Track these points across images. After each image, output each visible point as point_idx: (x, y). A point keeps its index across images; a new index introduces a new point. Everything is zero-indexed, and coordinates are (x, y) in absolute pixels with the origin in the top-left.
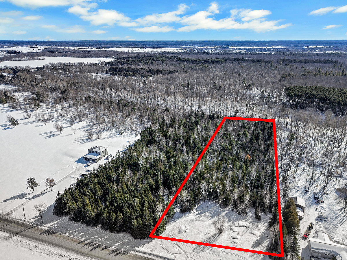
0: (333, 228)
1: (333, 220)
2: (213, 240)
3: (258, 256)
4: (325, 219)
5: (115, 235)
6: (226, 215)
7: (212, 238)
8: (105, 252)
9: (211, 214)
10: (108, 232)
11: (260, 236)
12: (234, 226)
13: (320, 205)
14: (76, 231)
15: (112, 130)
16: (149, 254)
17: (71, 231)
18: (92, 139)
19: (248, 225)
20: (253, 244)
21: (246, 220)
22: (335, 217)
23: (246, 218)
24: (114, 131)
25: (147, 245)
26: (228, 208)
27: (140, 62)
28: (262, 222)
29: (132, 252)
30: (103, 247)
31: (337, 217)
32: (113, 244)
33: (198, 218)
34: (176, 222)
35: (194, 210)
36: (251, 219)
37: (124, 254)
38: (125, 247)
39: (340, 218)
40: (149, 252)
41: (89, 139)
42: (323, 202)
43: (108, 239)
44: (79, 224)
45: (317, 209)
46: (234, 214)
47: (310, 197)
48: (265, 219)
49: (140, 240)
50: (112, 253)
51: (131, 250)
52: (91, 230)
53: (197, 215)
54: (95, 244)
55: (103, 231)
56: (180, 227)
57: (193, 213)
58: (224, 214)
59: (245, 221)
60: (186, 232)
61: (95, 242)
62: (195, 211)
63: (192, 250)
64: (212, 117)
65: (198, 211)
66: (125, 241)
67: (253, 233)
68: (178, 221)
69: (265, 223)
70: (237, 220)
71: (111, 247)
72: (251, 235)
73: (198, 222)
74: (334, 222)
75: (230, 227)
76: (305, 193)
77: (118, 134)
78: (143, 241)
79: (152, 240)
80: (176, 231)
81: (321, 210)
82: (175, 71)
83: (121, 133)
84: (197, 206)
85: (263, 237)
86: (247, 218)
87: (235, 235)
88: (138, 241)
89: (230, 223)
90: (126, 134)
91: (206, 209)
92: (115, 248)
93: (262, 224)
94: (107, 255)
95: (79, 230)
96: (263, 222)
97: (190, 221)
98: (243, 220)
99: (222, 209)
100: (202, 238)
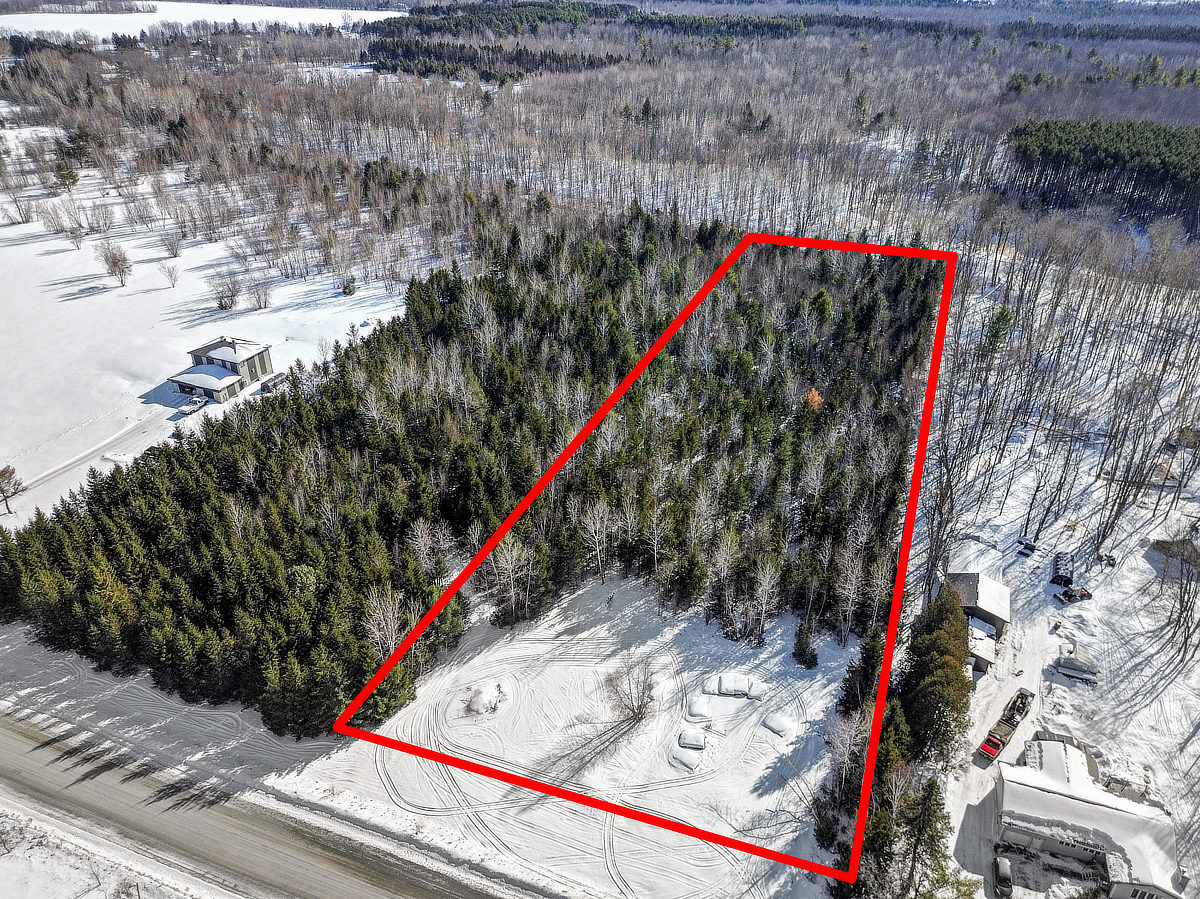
0: (1116, 716)
1: (1117, 680)
2: (598, 750)
3: (773, 833)
4: (1086, 676)
5: (201, 713)
6: (677, 640)
7: (596, 742)
8: (139, 790)
9: (618, 634)
10: (175, 701)
11: (799, 739)
12: (699, 691)
13: (1073, 610)
14: (48, 690)
15: (318, 278)
16: (313, 807)
17: (29, 690)
18: (234, 308)
19: (759, 686)
20: (761, 775)
21: (757, 667)
22: (1129, 665)
23: (755, 656)
24: (326, 281)
25: (317, 765)
26: (692, 611)
27: (489, 24)
28: (819, 676)
29: (249, 797)
30: (132, 767)
31: (1140, 664)
32: (176, 757)
33: (561, 650)
34: (466, 666)
35: (555, 612)
36: (777, 659)
37: (212, 803)
38: (223, 771)
39: (1148, 671)
40: (315, 797)
41: (222, 307)
42: (1089, 596)
43: (168, 733)
44: (72, 657)
45: (1056, 627)
46: (712, 641)
47: (1039, 571)
48: (834, 664)
49: (299, 739)
50: (160, 799)
51: (243, 788)
52: (113, 688)
53: (560, 634)
54: (108, 750)
55: (157, 695)
56: (474, 688)
57: (546, 625)
58: (669, 634)
59: (750, 671)
60: (494, 709)
61: (108, 744)
62: (558, 619)
63: (503, 793)
64: (707, 237)
65: (566, 618)
66: (231, 744)
67: (770, 724)
68: (478, 660)
69: (830, 682)
70: (718, 662)
71: (165, 766)
72: (763, 732)
73: (556, 668)
74: (1122, 686)
75: (681, 696)
76: (1020, 552)
77: (339, 294)
78: (309, 744)
79: (347, 744)
80: (457, 706)
81: (1076, 632)
82: (612, 60)
83: (348, 290)
84: (567, 599)
85: (811, 746)
86: (763, 656)
87: (693, 732)
88: (288, 744)
89: (685, 675)
90: (370, 292)
91: (602, 609)
92: (184, 772)
93: (816, 686)
94: (139, 806)
95: (60, 689)
96: (825, 673)
97: (523, 659)
98: (744, 664)
99: (665, 614)
100: (556, 740)
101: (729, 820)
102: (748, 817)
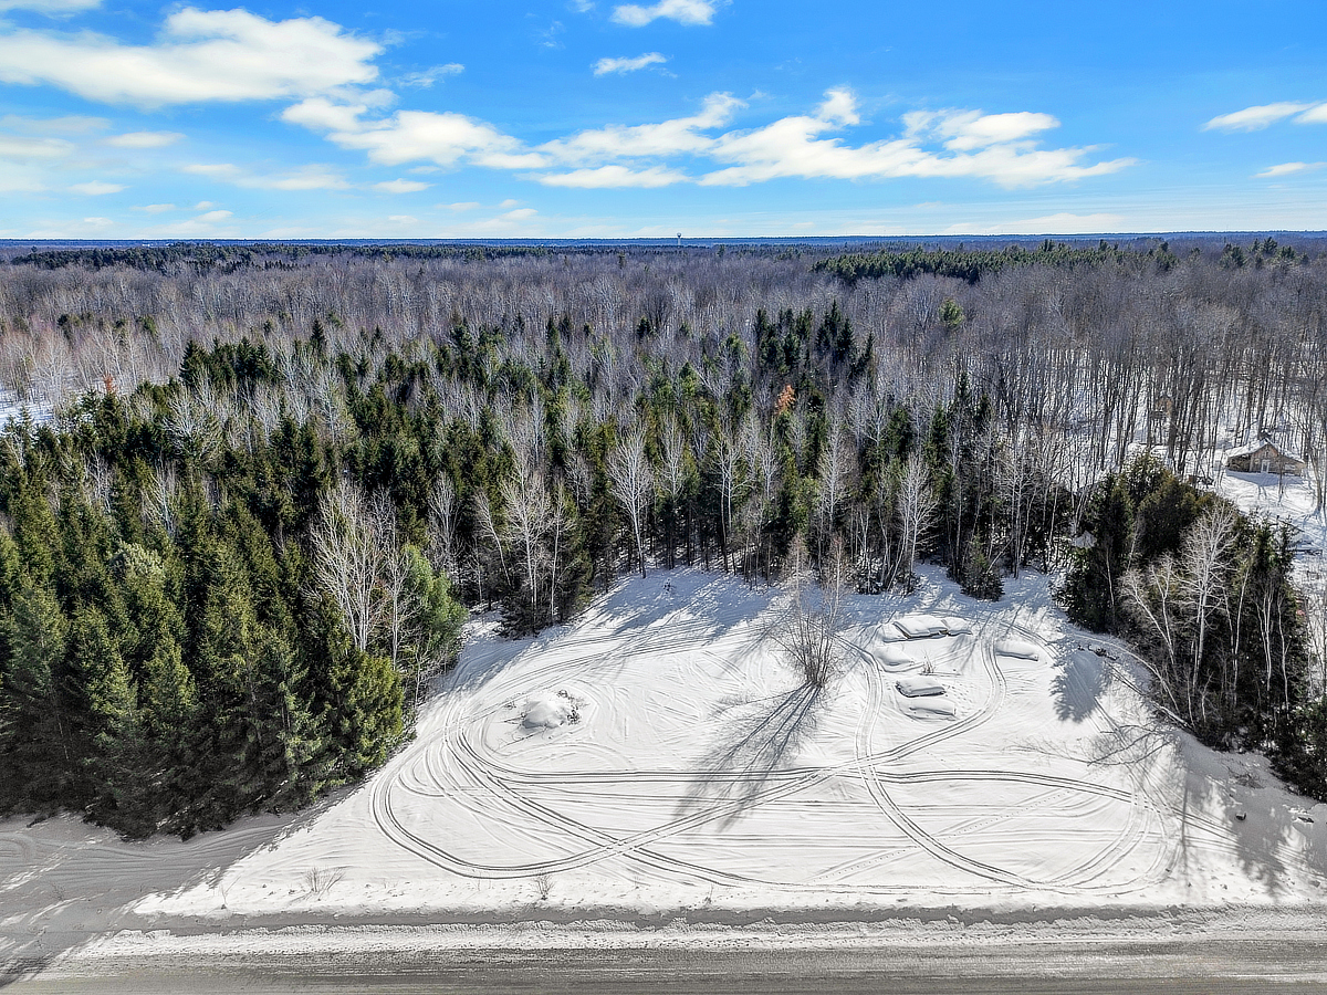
3: (1140, 753)
6: (799, 606)
9: (709, 613)
11: (1060, 661)
12: (878, 642)
20: (1052, 701)
21: (930, 610)
23: (919, 603)
25: (252, 862)
26: (792, 581)
28: (1017, 605)
33: (634, 644)
34: (485, 688)
35: (591, 613)
36: (948, 600)
48: (1021, 593)
49: (187, 837)
53: (621, 629)
57: (589, 626)
58: (781, 603)
59: (927, 614)
60: (574, 718)
62: (603, 618)
67: (1008, 650)
69: (1036, 607)
70: (877, 614)
75: (857, 653)
80: (501, 730)
84: (601, 599)
85: (1084, 661)
93: (1023, 612)
97: (580, 662)
98: (910, 610)
99: (758, 588)
100: (708, 731)
101: (1062, 754)
102: (1087, 746)
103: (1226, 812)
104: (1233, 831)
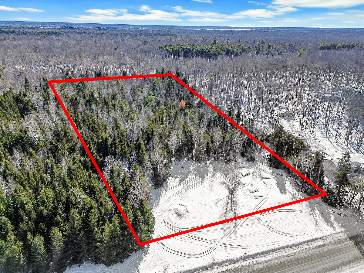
2: (233, 205)
6: (215, 169)
7: (229, 204)
11: (274, 178)
12: (238, 178)
20: (278, 189)
26: (209, 161)
28: (258, 163)
33: (186, 186)
34: (160, 205)
36: (244, 163)
48: (257, 159)
53: (180, 182)
56: (172, 209)
58: (211, 169)
59: (243, 168)
60: (188, 211)
65: (176, 178)
67: (264, 177)
78: (129, 261)
79: (146, 252)
80: (173, 217)
85: (278, 177)
87: (250, 188)
91: (184, 171)
97: (177, 194)
99: (203, 165)
100: (218, 209)
103: (319, 212)
104: (322, 216)
